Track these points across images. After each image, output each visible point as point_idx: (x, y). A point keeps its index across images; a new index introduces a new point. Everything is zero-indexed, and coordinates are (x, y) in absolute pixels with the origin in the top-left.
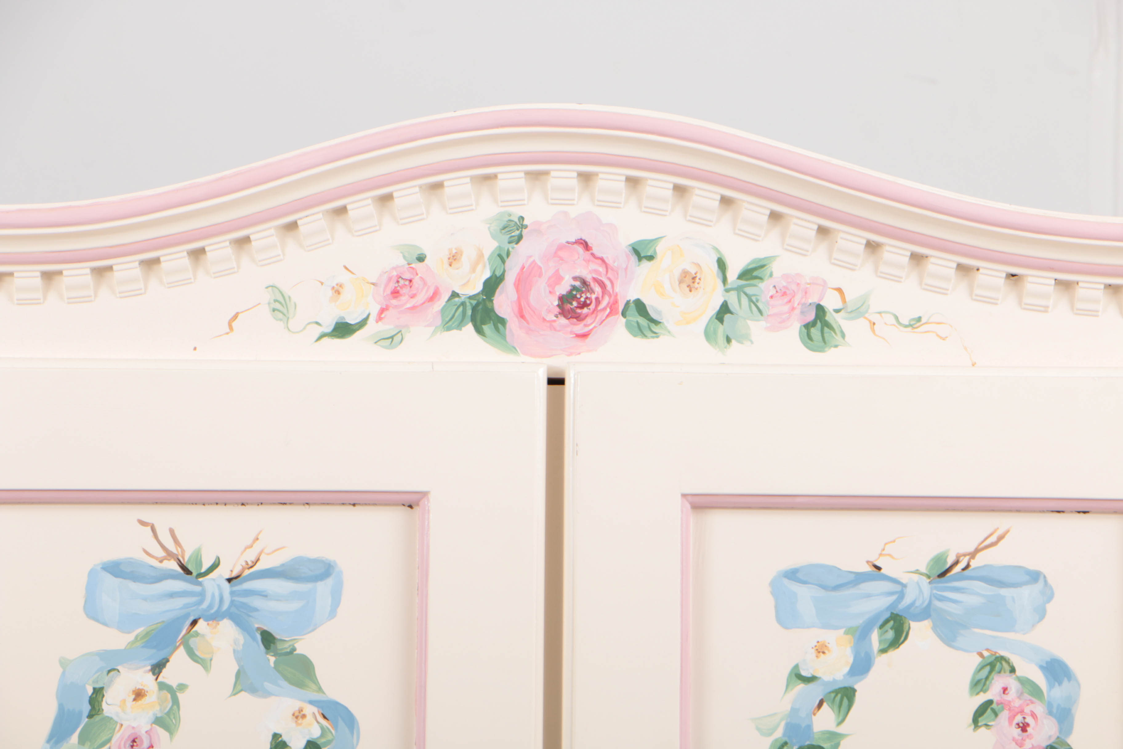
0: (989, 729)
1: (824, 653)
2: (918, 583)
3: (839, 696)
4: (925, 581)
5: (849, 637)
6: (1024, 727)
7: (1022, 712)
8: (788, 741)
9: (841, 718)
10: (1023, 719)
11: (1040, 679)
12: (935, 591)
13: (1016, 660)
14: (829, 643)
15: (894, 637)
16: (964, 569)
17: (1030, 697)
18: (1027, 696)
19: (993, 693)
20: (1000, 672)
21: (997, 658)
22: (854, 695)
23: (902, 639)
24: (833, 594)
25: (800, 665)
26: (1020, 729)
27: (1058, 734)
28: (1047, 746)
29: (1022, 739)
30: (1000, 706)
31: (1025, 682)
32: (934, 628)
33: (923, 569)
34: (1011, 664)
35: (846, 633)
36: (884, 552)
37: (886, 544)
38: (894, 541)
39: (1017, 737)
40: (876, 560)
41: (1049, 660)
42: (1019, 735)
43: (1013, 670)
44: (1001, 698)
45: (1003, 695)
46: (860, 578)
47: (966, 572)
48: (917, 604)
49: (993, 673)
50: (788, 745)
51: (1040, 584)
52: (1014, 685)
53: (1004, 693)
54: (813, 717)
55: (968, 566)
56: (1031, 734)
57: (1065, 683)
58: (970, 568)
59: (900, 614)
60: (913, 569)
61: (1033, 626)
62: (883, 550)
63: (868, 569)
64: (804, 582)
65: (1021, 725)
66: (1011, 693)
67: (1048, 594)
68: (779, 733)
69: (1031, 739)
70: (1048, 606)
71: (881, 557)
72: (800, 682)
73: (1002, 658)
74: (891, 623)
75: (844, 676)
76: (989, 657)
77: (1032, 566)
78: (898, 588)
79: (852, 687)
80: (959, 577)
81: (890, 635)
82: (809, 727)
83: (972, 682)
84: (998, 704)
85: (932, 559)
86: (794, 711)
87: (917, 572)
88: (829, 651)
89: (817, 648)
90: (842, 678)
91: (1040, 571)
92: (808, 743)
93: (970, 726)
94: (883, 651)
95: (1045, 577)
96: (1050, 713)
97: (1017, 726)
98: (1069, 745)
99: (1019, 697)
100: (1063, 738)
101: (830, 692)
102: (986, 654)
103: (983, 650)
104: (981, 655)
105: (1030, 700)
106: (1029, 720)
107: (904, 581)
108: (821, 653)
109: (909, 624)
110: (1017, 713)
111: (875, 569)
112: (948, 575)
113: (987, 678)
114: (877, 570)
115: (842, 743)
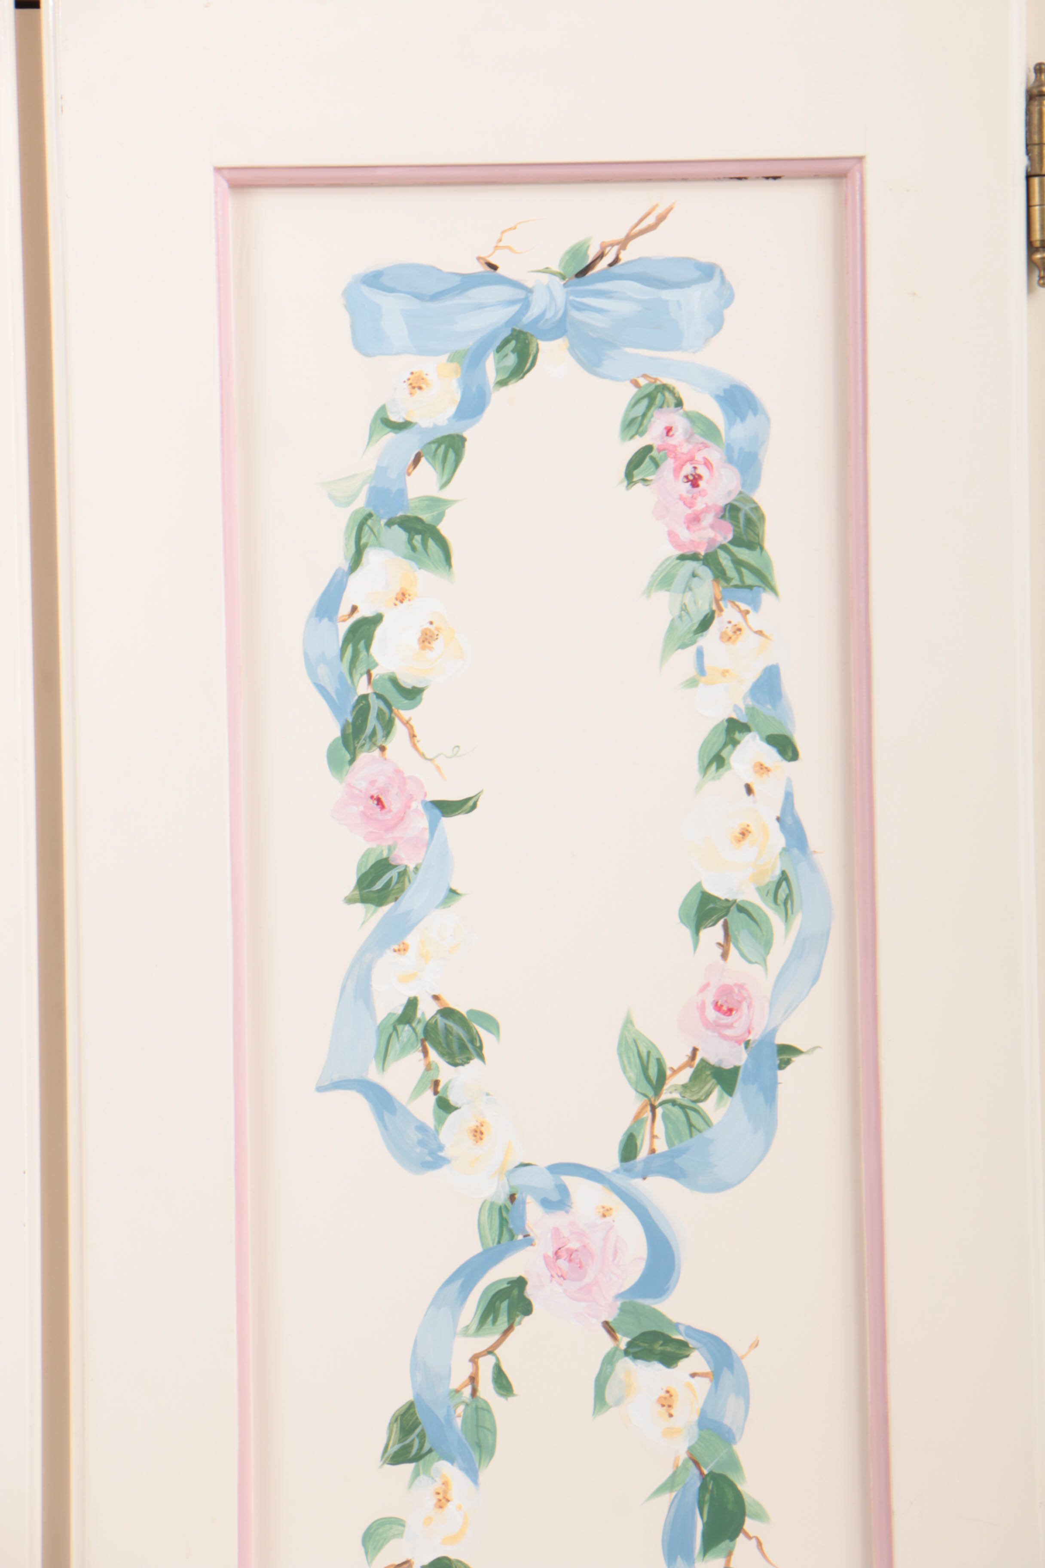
0: (647, 485)
1: (420, 388)
2: (548, 287)
3: (443, 447)
4: (558, 282)
5: (454, 365)
6: (694, 481)
7: (692, 460)
8: (373, 512)
9: (445, 478)
10: (693, 469)
11: (715, 413)
12: (571, 298)
13: (683, 390)
14: (427, 375)
15: (516, 362)
16: (611, 265)
17: (702, 440)
18: (698, 438)
19: (653, 436)
20: (661, 407)
21: (657, 387)
22: (463, 446)
23: (528, 365)
24: (431, 305)
25: (388, 407)
26: (689, 483)
27: (740, 489)
28: (726, 505)
29: (692, 497)
30: (662, 453)
31: (695, 419)
32: (572, 349)
33: (555, 268)
34: (676, 395)
35: (451, 360)
36: (501, 244)
37: (503, 232)
38: (515, 228)
39: (685, 494)
40: (489, 256)
41: (728, 387)
42: (688, 492)
43: (679, 403)
44: (664, 442)
45: (666, 438)
46: (468, 282)
47: (615, 269)
48: (548, 315)
49: (653, 408)
50: (373, 518)
51: (716, 282)
52: (680, 424)
53: (667, 434)
54: (407, 477)
55: (616, 260)
56: (704, 490)
57: (750, 417)
58: (620, 263)
59: (525, 330)
60: (541, 267)
61: (707, 340)
62: (500, 240)
63: (480, 268)
64: (391, 290)
65: (691, 478)
66: (677, 434)
67: (726, 295)
68: (360, 502)
69: (704, 496)
70: (728, 313)
71: (497, 252)
72: (388, 430)
73: (665, 388)
74: (513, 344)
75: (449, 419)
76: (647, 386)
77: (704, 257)
78: (521, 294)
79: (460, 434)
80: (604, 277)
81: (512, 360)
82: (402, 492)
83: (624, 422)
84: (659, 451)
85: (568, 252)
86: (381, 471)
87: (547, 271)
88: (427, 385)
89: (410, 382)
90: (445, 423)
91: (715, 264)
92: (400, 514)
93: (622, 482)
94: (502, 383)
95: (722, 272)
96: (730, 460)
97: (685, 480)
98: (755, 503)
99: (688, 440)
100: (747, 493)
101: (430, 443)
102: (643, 382)
103: (638, 377)
104: (636, 383)
105: (702, 443)
106: (702, 470)
107: (529, 284)
108: (416, 389)
109: (537, 345)
110: (686, 462)
111: (488, 269)
112: (590, 273)
113: (644, 415)
114: (492, 270)
115: (448, 512)
